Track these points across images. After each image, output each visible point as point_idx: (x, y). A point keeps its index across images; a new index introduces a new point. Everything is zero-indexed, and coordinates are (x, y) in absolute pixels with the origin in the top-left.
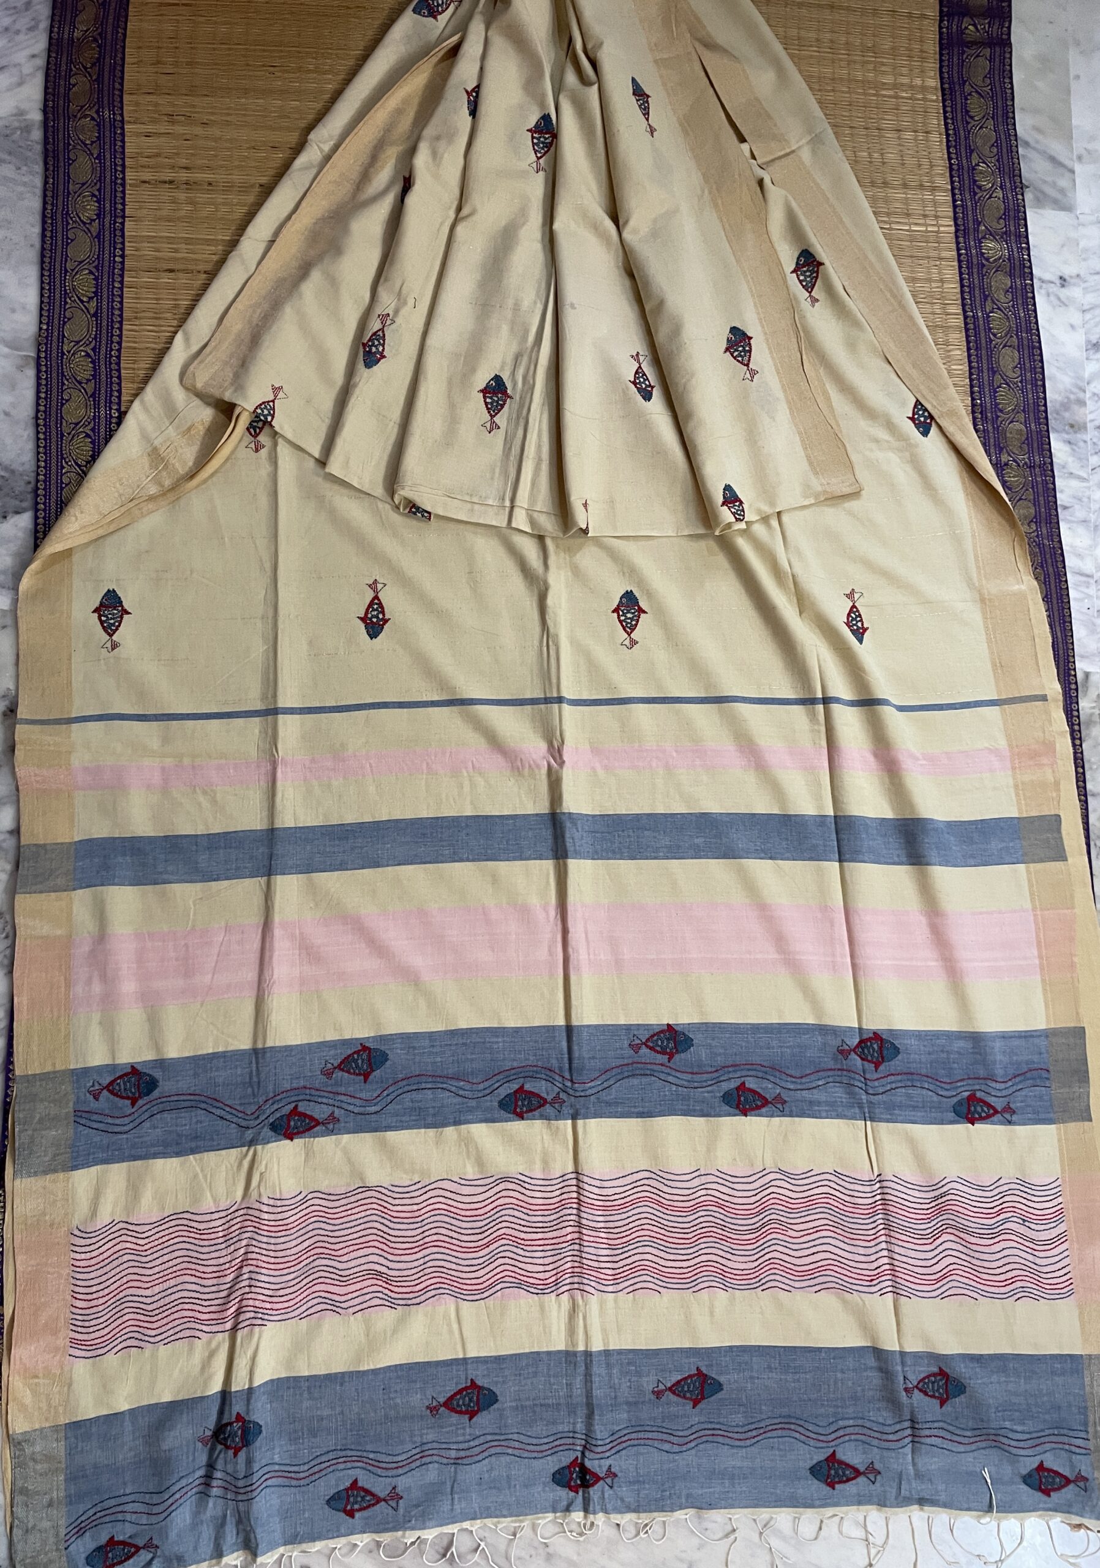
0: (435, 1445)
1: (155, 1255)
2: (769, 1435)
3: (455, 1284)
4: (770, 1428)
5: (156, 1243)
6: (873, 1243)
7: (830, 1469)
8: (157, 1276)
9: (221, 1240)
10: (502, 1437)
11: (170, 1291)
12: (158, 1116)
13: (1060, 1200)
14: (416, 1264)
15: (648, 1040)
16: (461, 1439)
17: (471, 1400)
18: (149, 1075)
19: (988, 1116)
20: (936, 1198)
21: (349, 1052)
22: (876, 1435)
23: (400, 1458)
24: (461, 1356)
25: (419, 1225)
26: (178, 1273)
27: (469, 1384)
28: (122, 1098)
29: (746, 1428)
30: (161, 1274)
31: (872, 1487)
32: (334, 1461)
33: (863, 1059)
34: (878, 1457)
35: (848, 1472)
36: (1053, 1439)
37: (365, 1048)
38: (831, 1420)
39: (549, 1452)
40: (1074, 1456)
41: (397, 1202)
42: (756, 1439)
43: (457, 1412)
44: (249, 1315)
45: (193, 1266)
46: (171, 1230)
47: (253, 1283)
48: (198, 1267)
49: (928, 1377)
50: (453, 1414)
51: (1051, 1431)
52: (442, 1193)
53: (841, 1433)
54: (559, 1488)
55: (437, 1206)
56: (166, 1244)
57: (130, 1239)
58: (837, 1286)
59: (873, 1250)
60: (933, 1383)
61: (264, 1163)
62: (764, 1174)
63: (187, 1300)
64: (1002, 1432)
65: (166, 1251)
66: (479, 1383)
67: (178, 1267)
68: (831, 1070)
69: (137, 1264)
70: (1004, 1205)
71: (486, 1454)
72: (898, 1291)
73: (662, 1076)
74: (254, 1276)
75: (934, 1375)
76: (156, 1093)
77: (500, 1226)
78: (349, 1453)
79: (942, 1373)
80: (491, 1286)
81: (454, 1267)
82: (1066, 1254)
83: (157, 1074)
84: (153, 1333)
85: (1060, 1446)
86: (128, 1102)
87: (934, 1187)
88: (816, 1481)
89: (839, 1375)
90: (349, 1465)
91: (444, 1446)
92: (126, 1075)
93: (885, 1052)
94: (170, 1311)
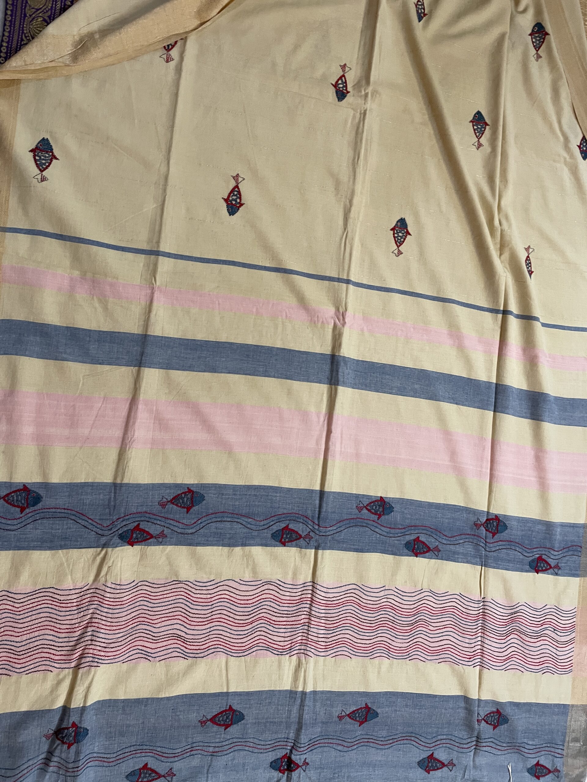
0: (201, 744)
1: (26, 615)
2: (399, 742)
3: (228, 646)
4: (400, 739)
5: (28, 606)
6: (474, 637)
7: (429, 762)
8: (26, 629)
9: (75, 608)
10: (243, 740)
11: (34, 640)
12: (40, 521)
13: (574, 619)
14: (204, 632)
15: (367, 505)
16: (217, 740)
17: (227, 718)
18: (35, 492)
19: (546, 570)
20: (512, 614)
21: (179, 492)
22: (457, 744)
23: (177, 751)
24: (225, 691)
25: (210, 607)
26: (41, 628)
27: (228, 708)
28: (14, 506)
29: (387, 739)
30: (29, 628)
31: (450, 773)
32: (134, 752)
33: (486, 530)
34: (455, 756)
35: (438, 765)
36: (547, 749)
37: (190, 491)
38: (434, 735)
39: (271, 750)
40: (555, 759)
41: (198, 592)
42: (391, 745)
43: (218, 725)
44: (88, 659)
45: (53, 624)
46: (39, 599)
47: (94, 638)
48: (55, 625)
49: (490, 713)
50: (215, 726)
51: (546, 745)
52: (227, 588)
53: (438, 743)
54: (273, 771)
55: (223, 596)
56: (35, 608)
57: (9, 603)
58: (452, 660)
59: (473, 641)
60: (492, 717)
61: (112, 560)
62: (421, 591)
63: (46, 646)
64: (522, 745)
65: (34, 613)
66: (234, 708)
67: (42, 624)
68: (468, 534)
69: (12, 620)
70: (546, 620)
71: (232, 750)
72: (483, 665)
73: (373, 528)
74: (95, 634)
75: (493, 712)
76: (40, 506)
77: (261, 611)
78: (145, 747)
79: (498, 712)
80: (250, 648)
81: (228, 635)
82: (572, 650)
83: (42, 492)
84: (19, 666)
85: (550, 753)
86: (18, 510)
87: (512, 607)
88: (420, 769)
89: (443, 711)
90: (143, 754)
91: (206, 744)
92: (19, 490)
93: (499, 528)
94: (33, 653)
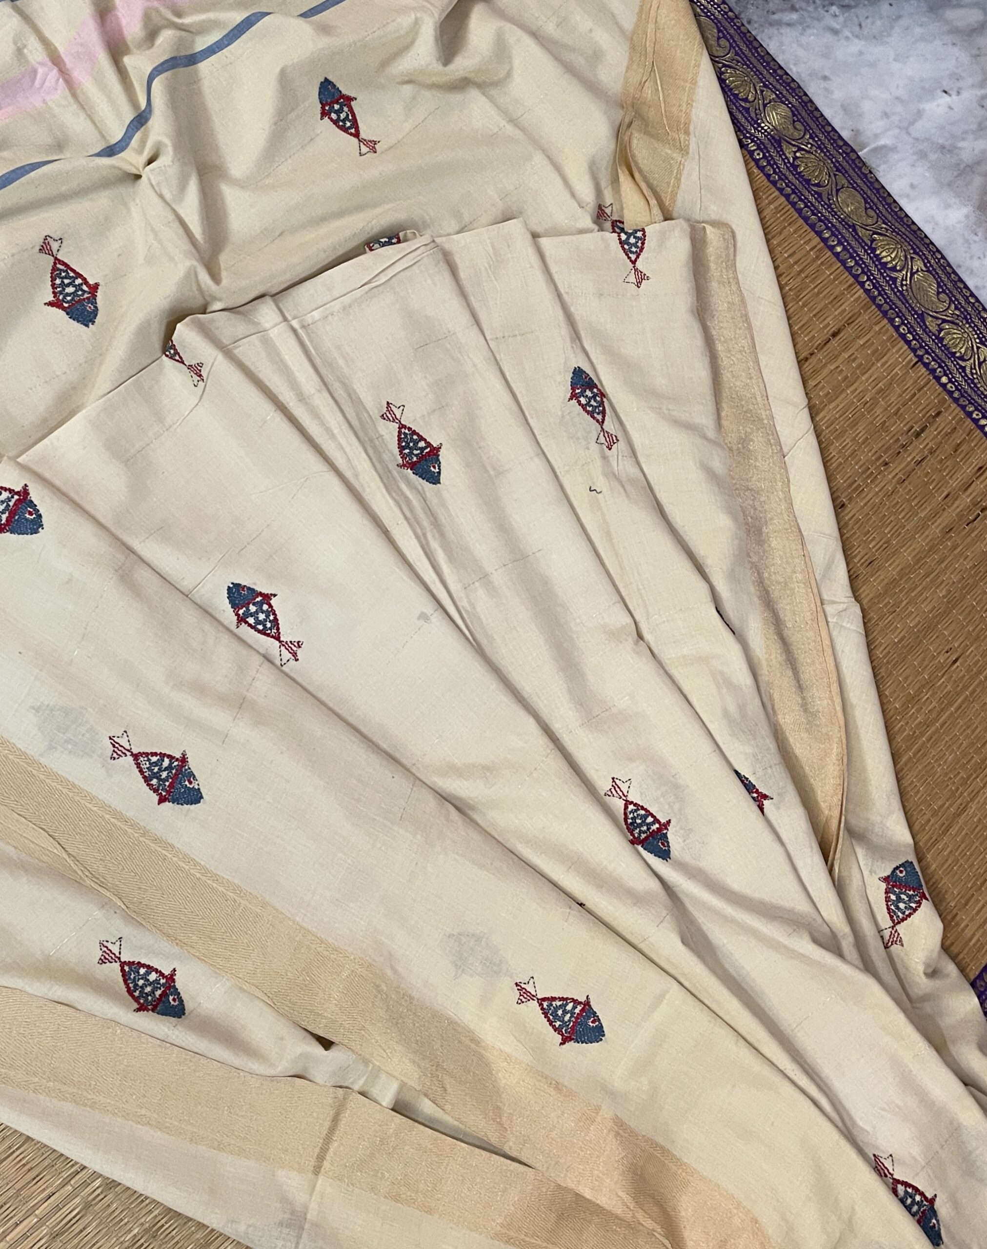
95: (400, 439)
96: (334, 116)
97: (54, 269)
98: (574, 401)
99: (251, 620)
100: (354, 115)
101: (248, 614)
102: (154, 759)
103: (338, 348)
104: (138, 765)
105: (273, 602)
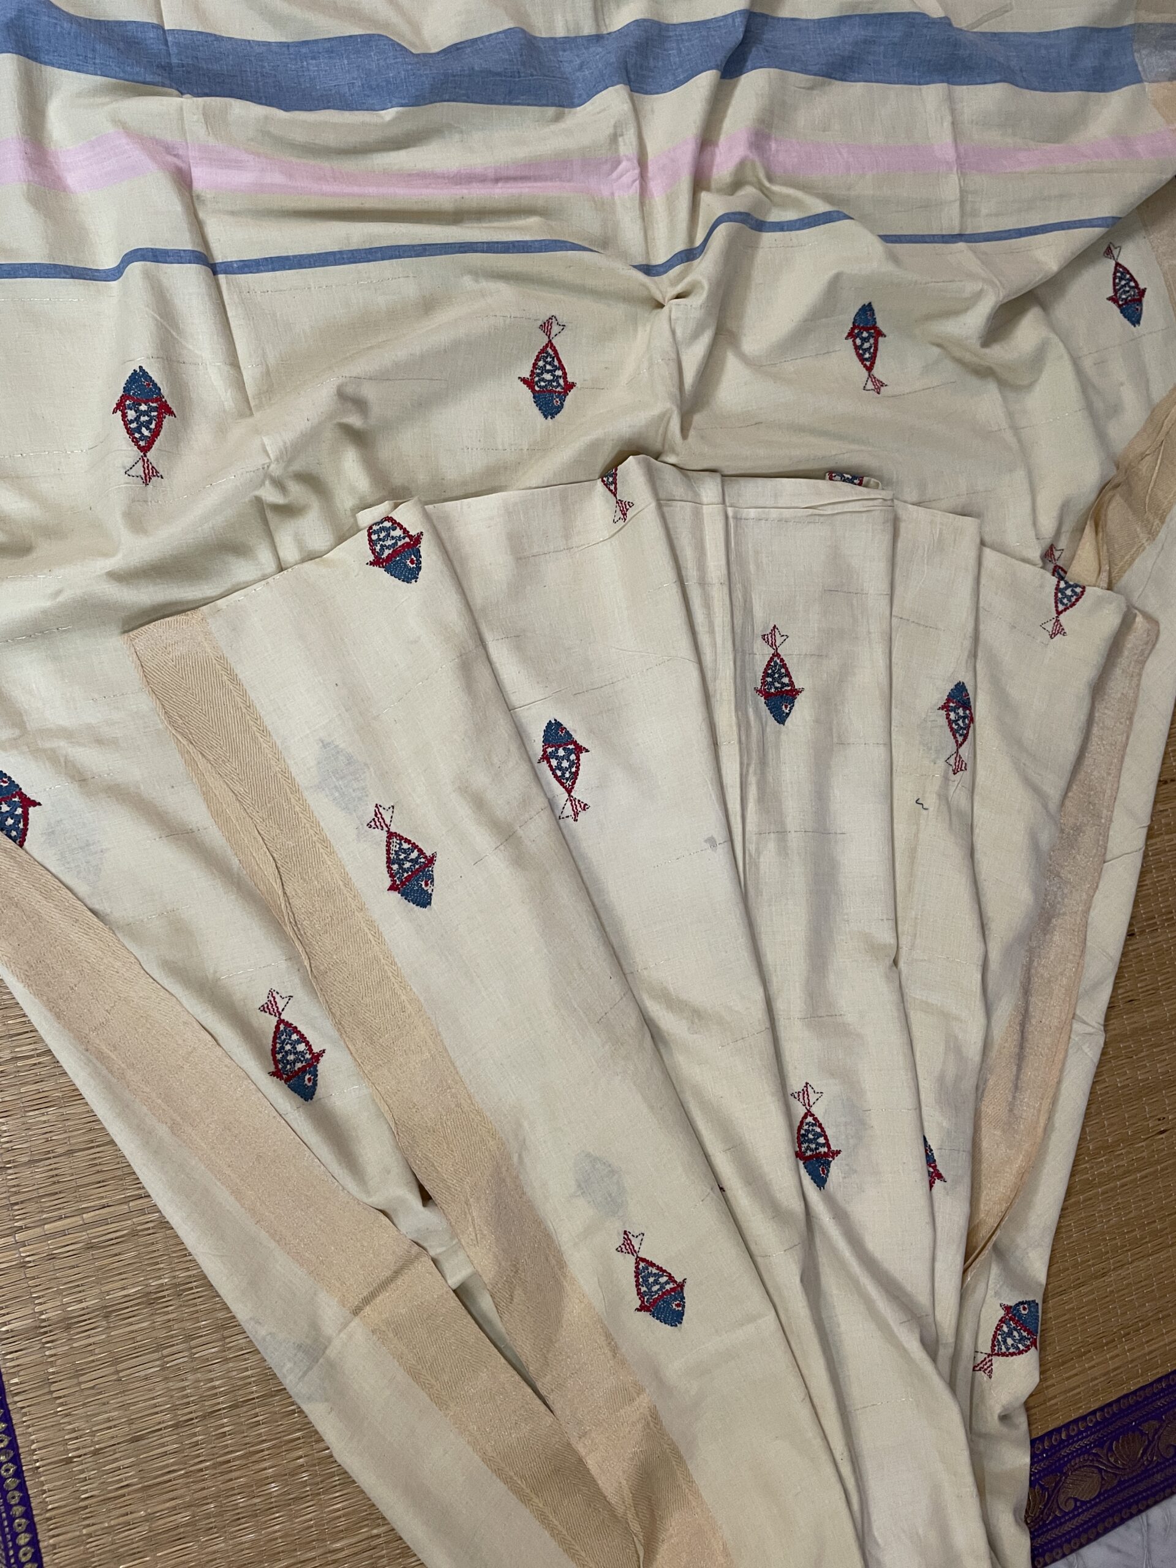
95: (768, 665)
96: (858, 341)
97: (543, 350)
98: (943, 713)
99: (554, 762)
100: (876, 350)
101: (554, 755)
102: (405, 846)
103: (757, 553)
104: (388, 844)
105: (583, 756)
